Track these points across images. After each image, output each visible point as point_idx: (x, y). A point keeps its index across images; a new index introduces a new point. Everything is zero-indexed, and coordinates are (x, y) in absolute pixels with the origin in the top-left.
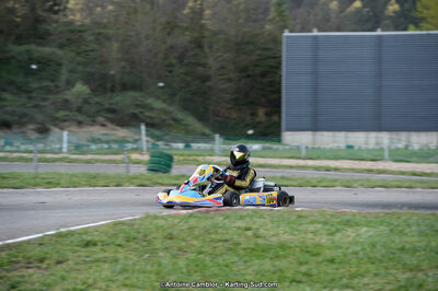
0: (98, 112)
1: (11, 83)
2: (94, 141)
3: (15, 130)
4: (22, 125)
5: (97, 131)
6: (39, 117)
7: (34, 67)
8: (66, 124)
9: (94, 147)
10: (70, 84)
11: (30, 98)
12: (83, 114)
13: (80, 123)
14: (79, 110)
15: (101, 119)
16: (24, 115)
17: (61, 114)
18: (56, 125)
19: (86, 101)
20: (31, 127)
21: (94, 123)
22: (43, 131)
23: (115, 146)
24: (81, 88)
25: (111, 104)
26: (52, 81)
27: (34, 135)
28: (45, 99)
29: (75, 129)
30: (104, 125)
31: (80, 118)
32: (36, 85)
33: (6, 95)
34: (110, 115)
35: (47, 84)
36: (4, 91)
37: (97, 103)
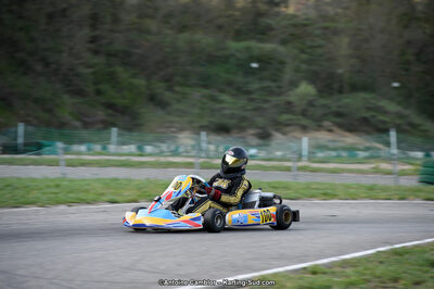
0: (324, 116)
1: (230, 84)
3: (234, 134)
4: (242, 129)
5: (323, 137)
6: (260, 121)
7: (255, 65)
8: (289, 129)
9: (320, 155)
10: (294, 84)
11: (251, 100)
12: (310, 118)
13: (304, 129)
14: (304, 114)
15: (327, 124)
16: (243, 119)
17: (285, 117)
18: (277, 130)
19: (311, 104)
20: (252, 131)
21: (319, 127)
22: (264, 136)
23: (344, 154)
24: (306, 89)
25: (339, 107)
26: (274, 81)
27: (256, 141)
28: (266, 101)
29: (298, 134)
30: (330, 131)
31: (305, 122)
32: (255, 86)
33: (224, 97)
34: (337, 120)
35: (267, 83)
36: (222, 91)
37: (323, 106)
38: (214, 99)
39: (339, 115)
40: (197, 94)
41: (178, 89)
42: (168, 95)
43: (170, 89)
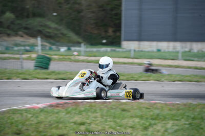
0: (19, 29)
2: (17, 45)
5: (18, 39)
9: (16, 48)
10: (3, 12)
12: (11, 30)
13: (9, 35)
14: (8, 27)
15: (20, 33)
19: (12, 23)
21: (17, 35)
24: (9, 15)
25: (27, 24)
29: (6, 38)
30: (22, 36)
31: (9, 32)
34: (26, 31)
37: (19, 24)
39: (26, 28)
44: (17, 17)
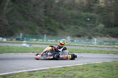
0: (107, 33)
1: (82, 24)
2: (105, 42)
3: (82, 37)
4: (84, 36)
5: (106, 39)
6: (89, 34)
7: (88, 19)
8: (97, 36)
9: (105, 43)
10: (98, 24)
11: (87, 28)
12: (103, 34)
13: (101, 36)
14: (101, 32)
15: (107, 35)
16: (85, 33)
17: (96, 33)
18: (94, 37)
19: (103, 30)
20: (87, 37)
21: (105, 36)
22: (90, 38)
23: (111, 43)
24: (101, 26)
25: (111, 31)
26: (93, 23)
27: (87, 39)
28: (91, 29)
29: (99, 38)
30: (108, 37)
31: (101, 35)
32: (88, 25)
33: (80, 27)
35: (92, 24)
36: (79, 26)
37: (107, 30)
38: (77, 28)
39: (111, 33)
40: (72, 27)
41: (67, 25)
42: (65, 27)
43: (65, 25)
44: (105, 27)
